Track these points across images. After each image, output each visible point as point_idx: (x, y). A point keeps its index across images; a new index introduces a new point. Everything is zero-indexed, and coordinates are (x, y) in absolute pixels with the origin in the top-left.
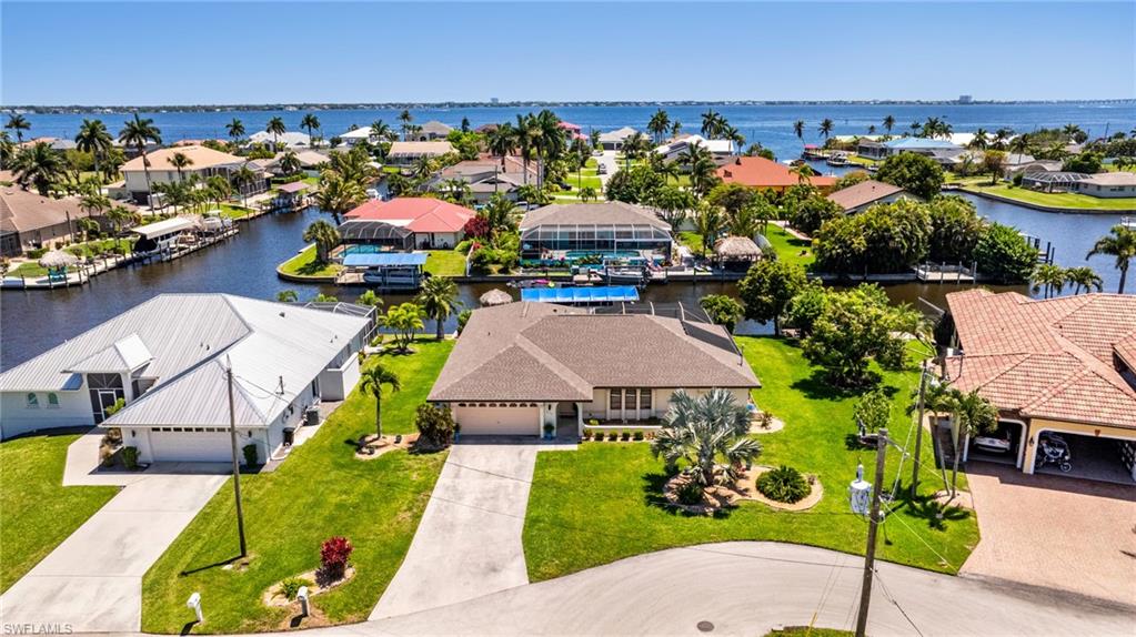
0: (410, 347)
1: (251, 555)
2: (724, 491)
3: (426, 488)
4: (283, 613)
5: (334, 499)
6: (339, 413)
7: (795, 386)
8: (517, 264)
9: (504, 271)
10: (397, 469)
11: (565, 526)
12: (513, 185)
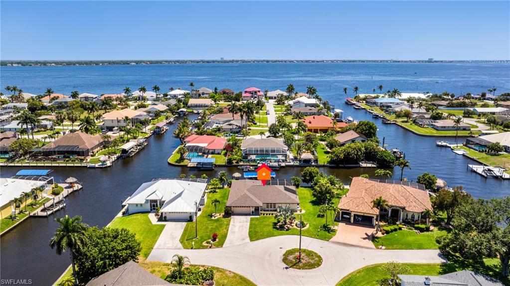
0: (217, 190)
1: (198, 237)
2: (289, 226)
3: (228, 225)
4: (207, 246)
5: (210, 227)
6: (205, 208)
7: (310, 202)
8: (241, 161)
9: (237, 162)
10: (221, 221)
11: (257, 232)
12: (237, 126)
